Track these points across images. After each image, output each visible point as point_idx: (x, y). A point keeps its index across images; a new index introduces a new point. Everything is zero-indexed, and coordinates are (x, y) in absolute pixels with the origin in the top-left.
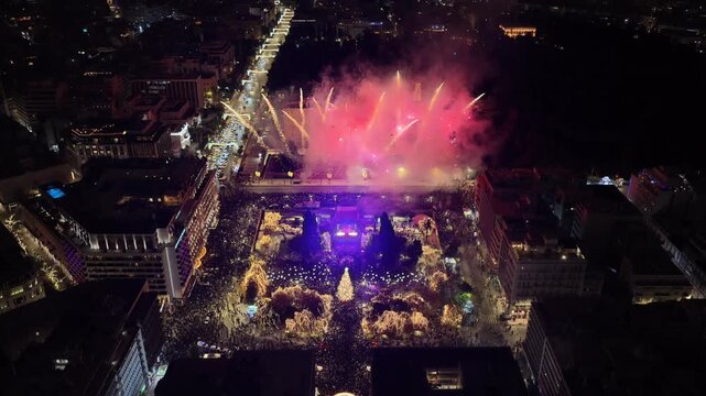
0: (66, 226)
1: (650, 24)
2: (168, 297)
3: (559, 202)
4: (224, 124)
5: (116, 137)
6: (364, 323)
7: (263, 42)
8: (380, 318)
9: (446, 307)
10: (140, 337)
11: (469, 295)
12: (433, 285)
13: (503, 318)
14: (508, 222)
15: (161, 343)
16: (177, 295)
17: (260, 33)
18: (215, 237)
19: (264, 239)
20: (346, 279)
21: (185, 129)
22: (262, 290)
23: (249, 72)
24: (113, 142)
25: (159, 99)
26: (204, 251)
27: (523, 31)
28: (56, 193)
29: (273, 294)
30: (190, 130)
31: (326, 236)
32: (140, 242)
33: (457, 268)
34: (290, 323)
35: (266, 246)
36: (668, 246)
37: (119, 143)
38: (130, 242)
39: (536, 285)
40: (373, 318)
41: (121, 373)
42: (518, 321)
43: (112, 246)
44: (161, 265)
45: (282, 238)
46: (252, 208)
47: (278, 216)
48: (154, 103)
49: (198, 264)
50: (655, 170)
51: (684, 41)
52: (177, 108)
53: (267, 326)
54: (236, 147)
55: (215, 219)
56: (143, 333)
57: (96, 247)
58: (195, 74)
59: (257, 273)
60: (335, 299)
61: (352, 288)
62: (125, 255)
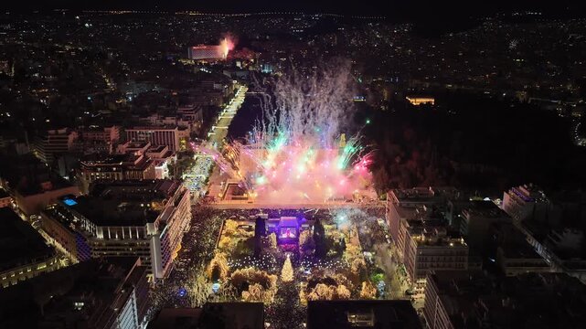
0: (78, 224)
1: (522, 95)
2: (153, 275)
3: (449, 210)
4: (194, 164)
5: (114, 166)
6: (302, 294)
7: (224, 107)
8: (314, 290)
9: (364, 284)
10: (134, 296)
11: (381, 275)
12: (354, 268)
13: (407, 293)
14: (410, 223)
15: (147, 308)
16: (160, 276)
17: (221, 101)
18: (187, 238)
19: (225, 239)
20: (288, 264)
21: (165, 165)
22: (223, 273)
23: (213, 127)
24: (112, 170)
25: (146, 144)
26: (180, 247)
27: (424, 101)
28: (70, 202)
29: (232, 275)
30: (169, 166)
31: (273, 236)
32: (134, 233)
33: (373, 260)
34: (245, 295)
35: (226, 244)
36: (534, 243)
37: (116, 171)
38: (127, 233)
39: (432, 266)
40: (308, 290)
41: (121, 318)
42: (419, 296)
43: (113, 236)
44: (149, 250)
45: (239, 239)
46: (215, 219)
47: (235, 224)
48: (142, 146)
49: (174, 255)
50: (521, 188)
51: (549, 108)
52: (160, 150)
53: (227, 296)
54: (204, 177)
55: (188, 226)
56: (136, 293)
57: (101, 236)
58: (173, 126)
59: (220, 260)
60: (279, 279)
61: (292, 271)
62: (122, 242)
